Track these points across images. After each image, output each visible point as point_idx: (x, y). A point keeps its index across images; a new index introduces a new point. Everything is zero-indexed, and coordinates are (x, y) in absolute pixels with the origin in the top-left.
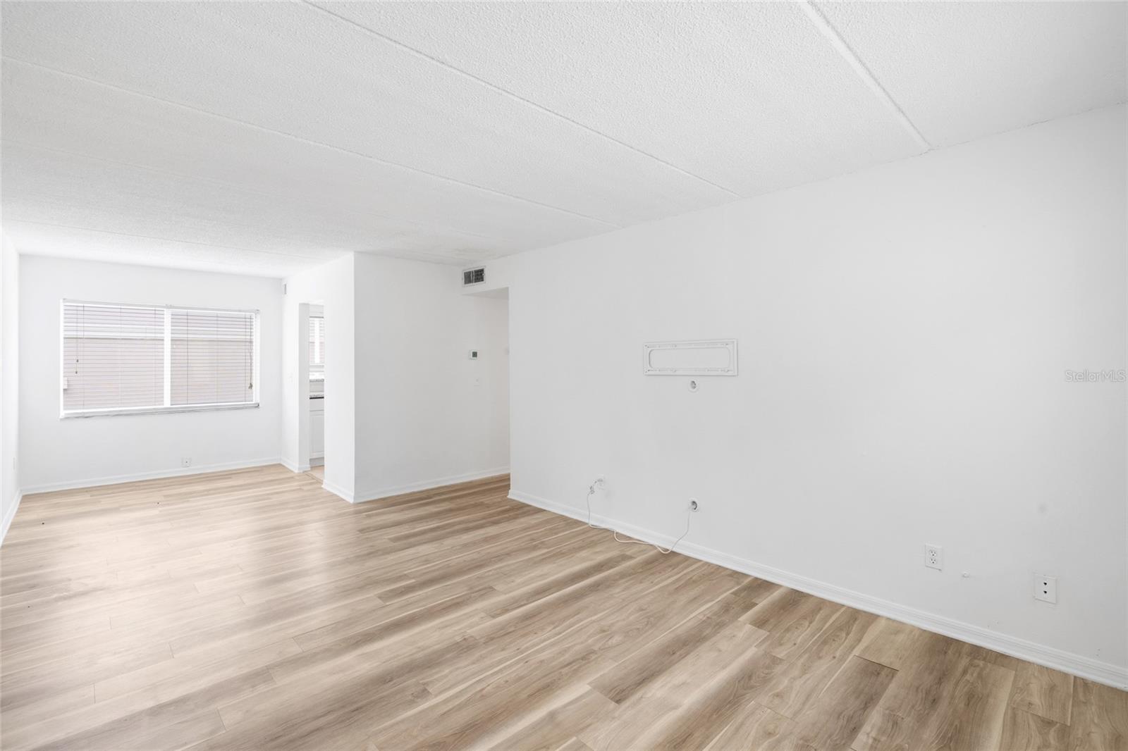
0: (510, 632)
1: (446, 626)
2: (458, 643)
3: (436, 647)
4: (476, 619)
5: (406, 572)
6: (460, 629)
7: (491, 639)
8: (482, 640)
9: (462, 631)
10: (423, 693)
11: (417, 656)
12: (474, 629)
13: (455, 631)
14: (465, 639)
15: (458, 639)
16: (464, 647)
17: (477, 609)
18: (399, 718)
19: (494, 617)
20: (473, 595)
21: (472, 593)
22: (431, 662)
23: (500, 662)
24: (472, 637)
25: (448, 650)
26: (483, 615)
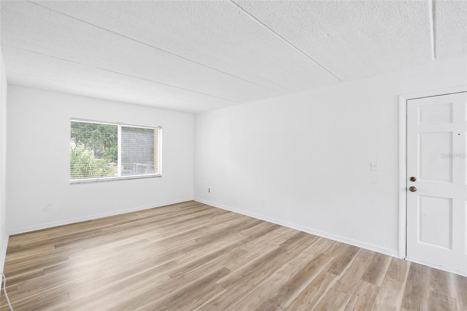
0: (168, 255)
1: (193, 257)
2: (188, 252)
3: (196, 250)
4: (181, 260)
5: (226, 290)
6: (188, 256)
7: (176, 253)
8: (179, 253)
9: (187, 255)
10: (196, 240)
11: (201, 248)
12: (182, 256)
13: (189, 256)
14: (186, 253)
15: (188, 253)
16: (186, 251)
17: (180, 265)
18: (201, 236)
19: (173, 261)
20: (182, 272)
21: (182, 274)
22: (196, 247)
23: (174, 246)
24: (183, 254)
25: (191, 250)
26: (178, 263)
